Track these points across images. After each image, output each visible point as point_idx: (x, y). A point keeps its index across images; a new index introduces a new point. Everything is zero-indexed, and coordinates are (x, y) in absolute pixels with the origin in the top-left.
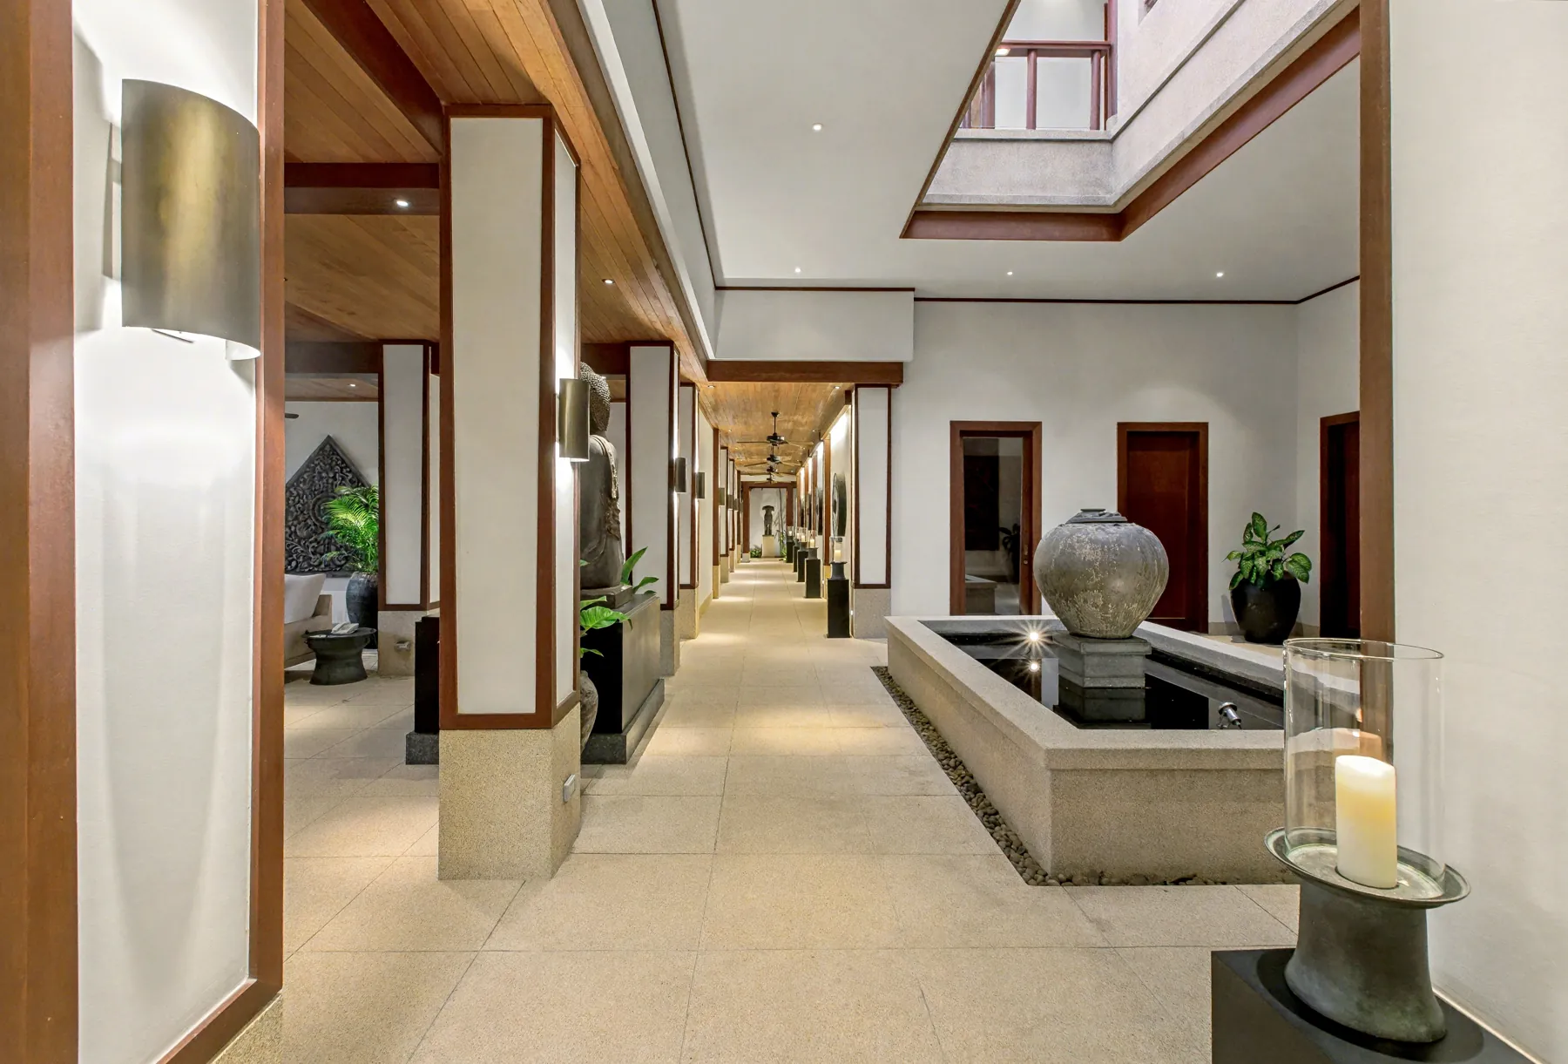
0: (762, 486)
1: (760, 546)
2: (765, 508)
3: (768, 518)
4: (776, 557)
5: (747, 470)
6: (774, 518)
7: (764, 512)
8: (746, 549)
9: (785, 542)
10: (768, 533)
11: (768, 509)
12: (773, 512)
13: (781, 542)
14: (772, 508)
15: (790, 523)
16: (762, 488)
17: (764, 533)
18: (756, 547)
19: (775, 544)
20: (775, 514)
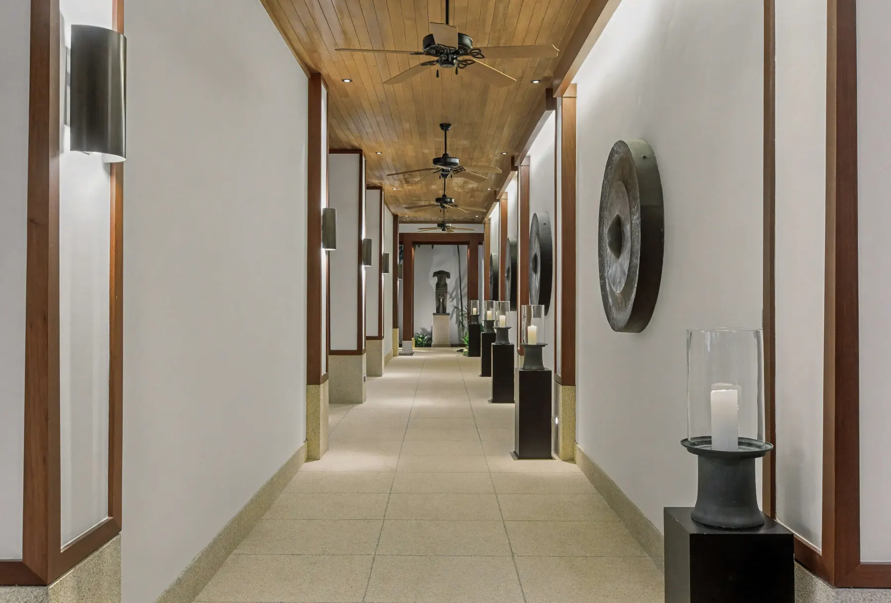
0: (432, 241)
1: (429, 330)
2: (436, 274)
3: (441, 288)
4: (453, 346)
5: (408, 214)
6: (450, 288)
7: (436, 279)
8: (407, 333)
9: (466, 323)
10: (441, 310)
11: (442, 276)
12: (448, 281)
13: (460, 323)
14: (448, 275)
15: (473, 295)
16: (433, 243)
17: (435, 312)
18: (424, 330)
19: (452, 326)
20: (451, 282)
